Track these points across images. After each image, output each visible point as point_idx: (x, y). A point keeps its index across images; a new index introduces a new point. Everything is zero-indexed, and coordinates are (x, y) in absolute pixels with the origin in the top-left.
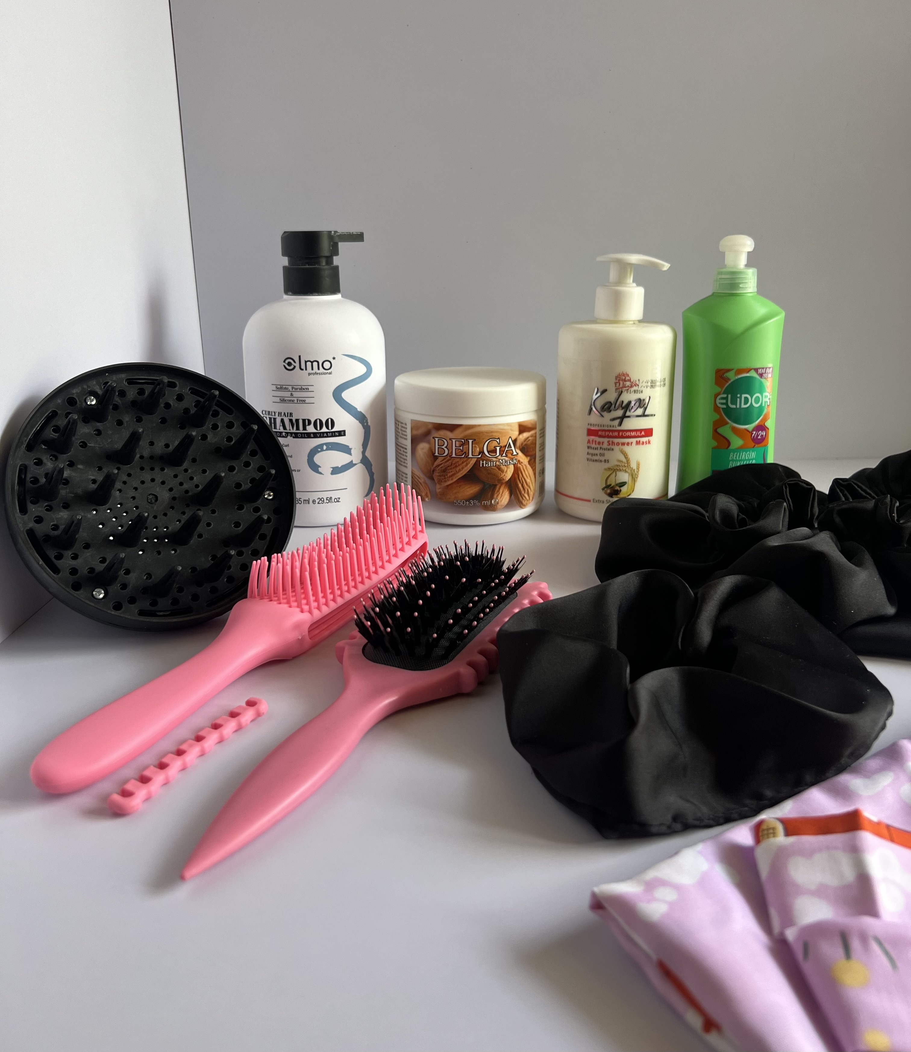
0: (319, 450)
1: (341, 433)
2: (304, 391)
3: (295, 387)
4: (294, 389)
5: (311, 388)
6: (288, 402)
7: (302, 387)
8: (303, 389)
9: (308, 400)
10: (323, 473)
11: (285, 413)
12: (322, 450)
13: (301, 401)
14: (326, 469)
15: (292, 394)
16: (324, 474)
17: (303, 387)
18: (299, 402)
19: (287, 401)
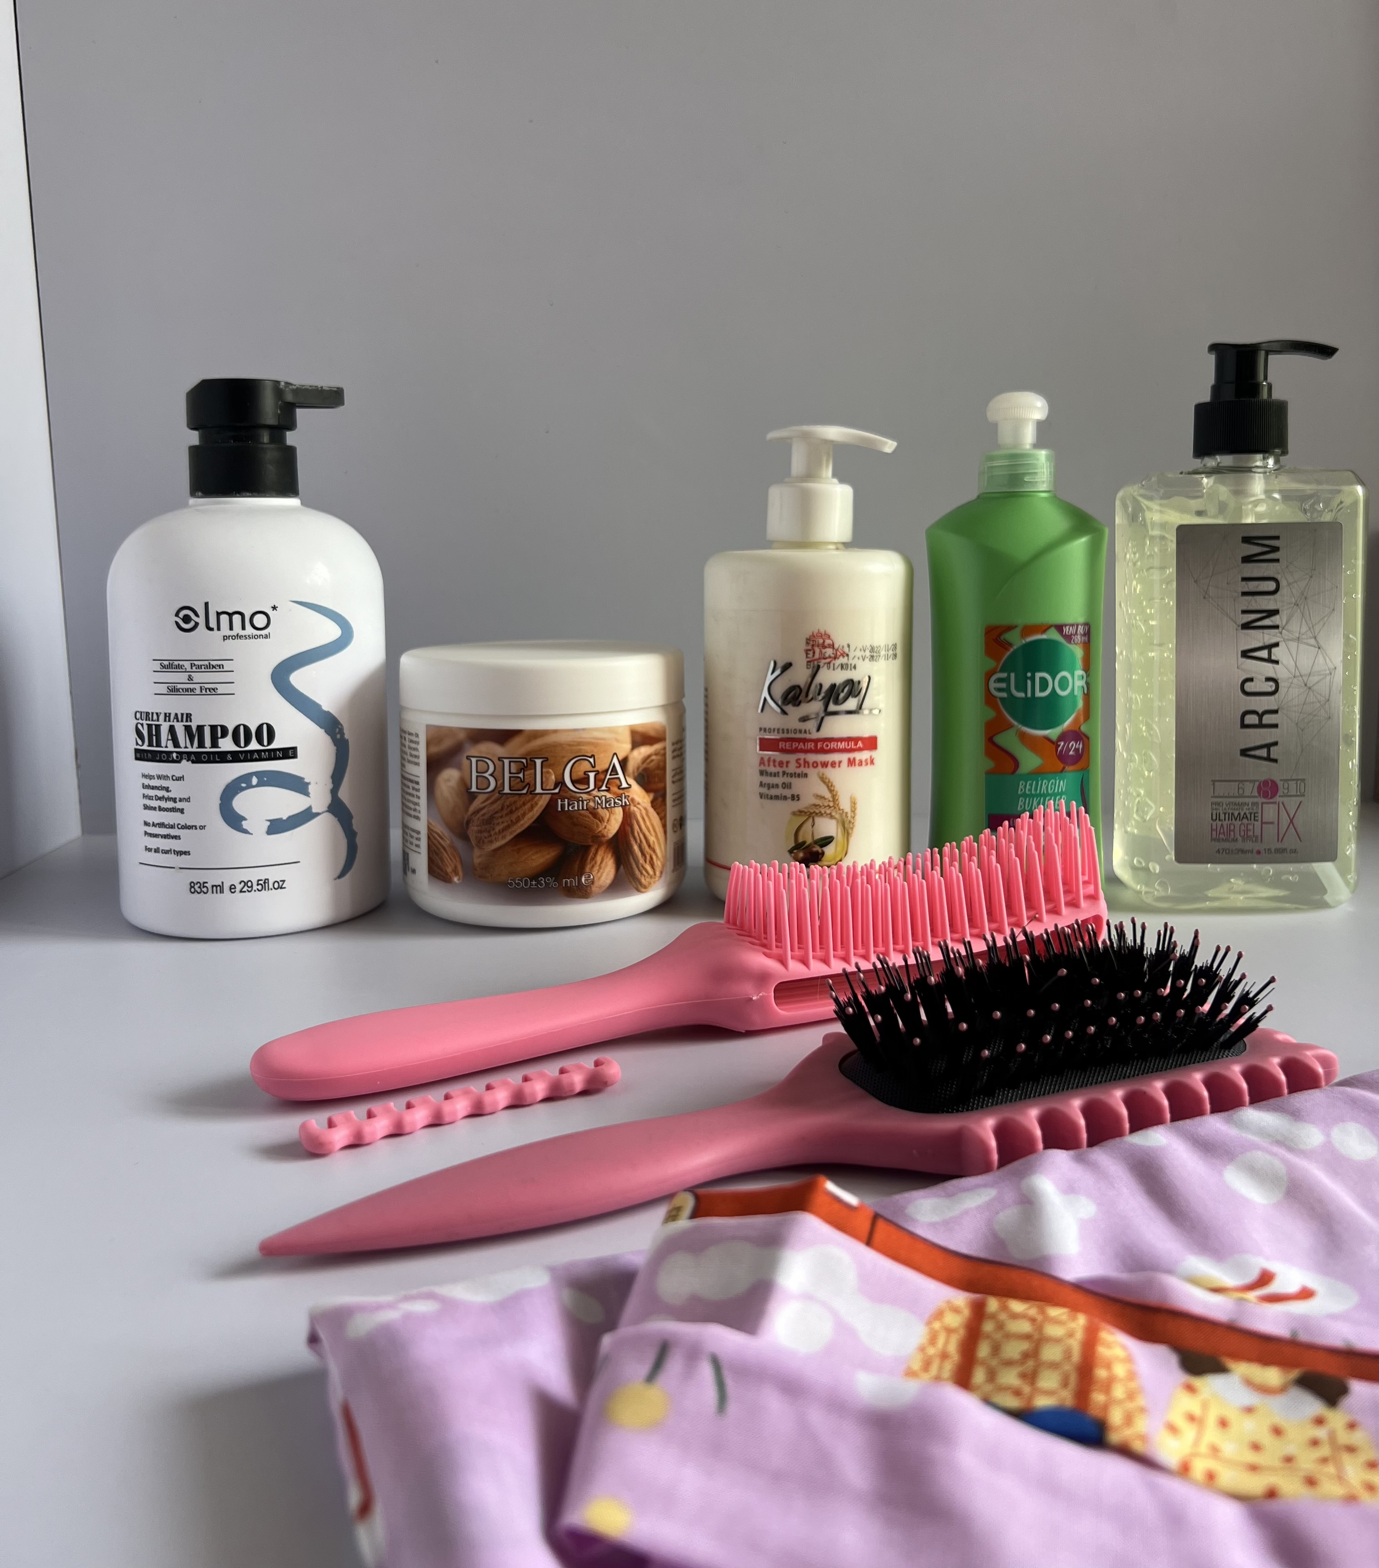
0: (244, 785)
1: (289, 753)
2: (214, 670)
3: (196, 663)
4: (194, 668)
5: (227, 666)
6: (183, 693)
7: (210, 663)
8: (211, 666)
9: (221, 689)
10: (251, 832)
11: (176, 715)
12: (250, 786)
13: (208, 690)
14: (256, 823)
15: (190, 678)
16: (252, 834)
17: (213, 663)
18: (204, 692)
19: (181, 690)
